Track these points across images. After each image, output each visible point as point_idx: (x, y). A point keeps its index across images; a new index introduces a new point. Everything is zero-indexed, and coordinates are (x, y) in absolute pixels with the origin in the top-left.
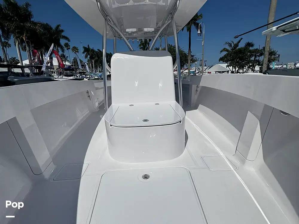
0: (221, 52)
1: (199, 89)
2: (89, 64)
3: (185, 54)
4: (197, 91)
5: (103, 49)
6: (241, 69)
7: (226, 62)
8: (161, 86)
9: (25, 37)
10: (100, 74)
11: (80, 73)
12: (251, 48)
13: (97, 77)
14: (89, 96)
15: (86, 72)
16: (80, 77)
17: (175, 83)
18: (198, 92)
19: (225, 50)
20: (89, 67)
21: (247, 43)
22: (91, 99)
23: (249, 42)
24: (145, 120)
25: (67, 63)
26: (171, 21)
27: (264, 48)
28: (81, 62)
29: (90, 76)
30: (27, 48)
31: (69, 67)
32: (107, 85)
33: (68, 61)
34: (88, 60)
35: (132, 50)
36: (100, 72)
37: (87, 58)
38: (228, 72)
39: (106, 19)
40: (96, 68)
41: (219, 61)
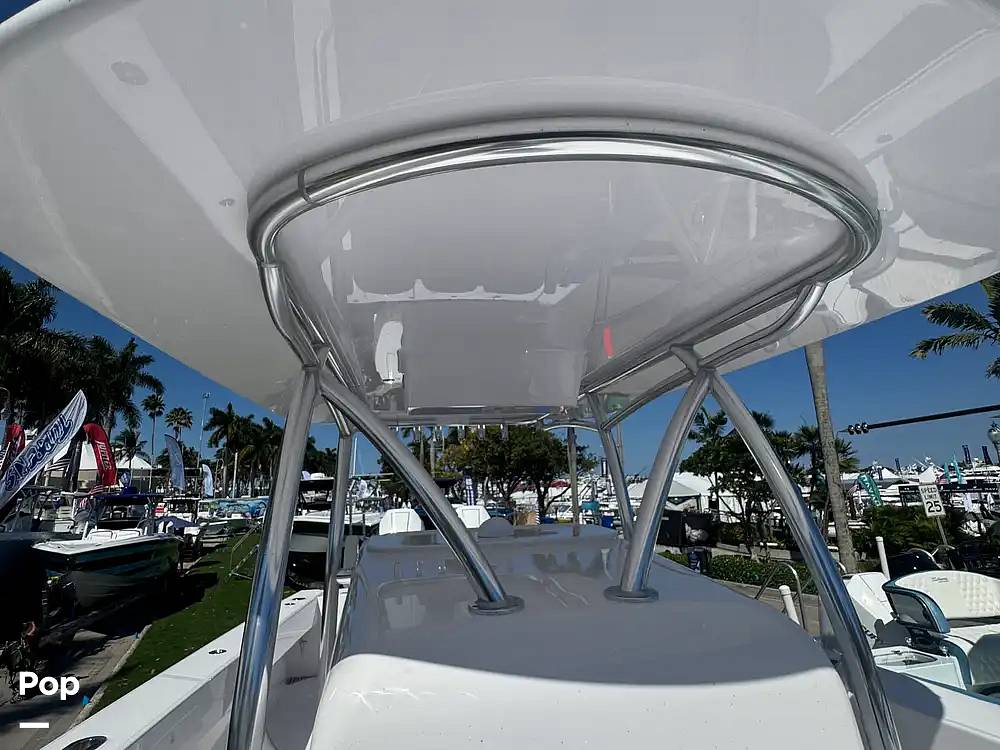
2: (219, 467)
3: (558, 443)
10: (252, 504)
13: (239, 517)
20: (217, 481)
29: (212, 511)
36: (255, 494)
37: (217, 446)
38: (698, 498)
39: (310, 368)
40: (243, 477)
41: (681, 472)
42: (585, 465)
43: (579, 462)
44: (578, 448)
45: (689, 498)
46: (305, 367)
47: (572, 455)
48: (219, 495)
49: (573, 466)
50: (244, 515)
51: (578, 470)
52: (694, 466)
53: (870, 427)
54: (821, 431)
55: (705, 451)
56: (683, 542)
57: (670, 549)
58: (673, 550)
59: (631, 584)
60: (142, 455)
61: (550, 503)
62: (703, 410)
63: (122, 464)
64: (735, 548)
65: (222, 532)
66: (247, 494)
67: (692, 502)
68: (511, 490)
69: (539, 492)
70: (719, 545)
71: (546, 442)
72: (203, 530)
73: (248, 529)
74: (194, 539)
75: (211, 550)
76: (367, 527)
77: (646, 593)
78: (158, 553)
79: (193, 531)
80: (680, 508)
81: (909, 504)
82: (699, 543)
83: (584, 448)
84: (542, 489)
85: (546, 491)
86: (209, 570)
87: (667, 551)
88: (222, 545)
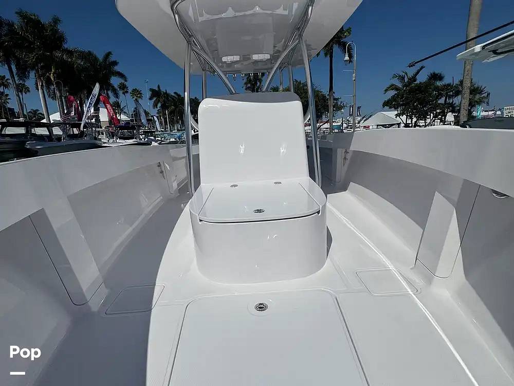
0: (386, 90)
1: (349, 156)
2: (160, 117)
3: (324, 96)
4: (345, 158)
5: (185, 92)
6: (421, 120)
7: (396, 108)
8: (284, 152)
9: (53, 75)
10: (178, 134)
11: (145, 133)
12: (439, 83)
13: (174, 140)
14: (162, 172)
15: (154, 132)
16: (145, 139)
17: (308, 147)
18: (348, 162)
19: (393, 87)
20: (161, 123)
21: (431, 74)
22: (165, 177)
23: (434, 73)
24: (259, 211)
25: (123, 117)
26: (299, 40)
27: (461, 82)
28: (147, 114)
29: (161, 138)
30: (58, 94)
31: (127, 123)
32: (193, 152)
33: (125, 112)
34: (158, 110)
35: (234, 92)
36: (178, 130)
38: (399, 124)
39: (189, 43)
45: (394, 124)
47: (331, 103)
49: (331, 109)
51: (334, 111)
52: (389, 104)
53: (415, 63)
54: (464, 81)
66: (175, 130)
67: (396, 127)
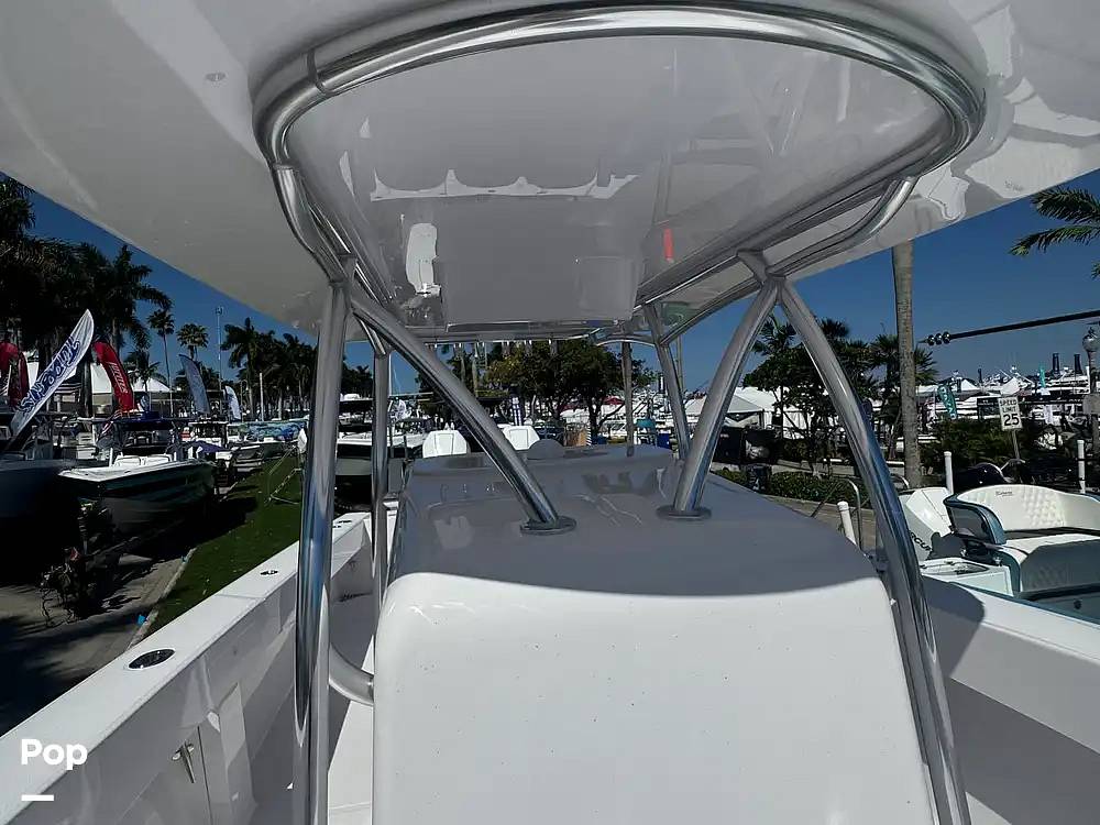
2: (244, 389)
3: (612, 357)
7: (771, 390)
10: (284, 426)
13: (272, 440)
20: (243, 401)
23: (830, 322)
29: (242, 435)
34: (241, 371)
36: (286, 416)
37: (239, 366)
38: (761, 414)
39: (337, 283)
40: (271, 399)
41: (745, 386)
42: (641, 381)
43: (634, 377)
44: (634, 363)
45: (752, 414)
46: (332, 282)
47: (627, 370)
48: (247, 418)
49: (628, 382)
50: (276, 438)
51: (633, 386)
52: (759, 380)
53: (952, 337)
54: (901, 340)
55: (771, 364)
56: (743, 459)
57: (728, 466)
58: (731, 468)
59: (684, 504)
60: (159, 377)
61: (602, 422)
62: (773, 318)
63: (137, 387)
64: (796, 464)
65: (255, 456)
66: (277, 417)
67: (755, 419)
68: (561, 408)
69: (591, 410)
70: (780, 461)
71: (599, 357)
72: (235, 454)
73: (283, 453)
74: (227, 464)
75: (247, 475)
76: (409, 449)
77: (699, 511)
78: (193, 478)
79: (226, 456)
80: (741, 424)
81: (985, 417)
82: (759, 460)
83: (639, 363)
84: (594, 407)
85: (598, 409)
86: (248, 494)
87: (725, 468)
88: (256, 470)
